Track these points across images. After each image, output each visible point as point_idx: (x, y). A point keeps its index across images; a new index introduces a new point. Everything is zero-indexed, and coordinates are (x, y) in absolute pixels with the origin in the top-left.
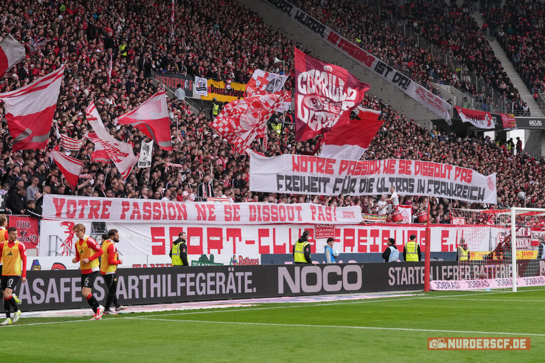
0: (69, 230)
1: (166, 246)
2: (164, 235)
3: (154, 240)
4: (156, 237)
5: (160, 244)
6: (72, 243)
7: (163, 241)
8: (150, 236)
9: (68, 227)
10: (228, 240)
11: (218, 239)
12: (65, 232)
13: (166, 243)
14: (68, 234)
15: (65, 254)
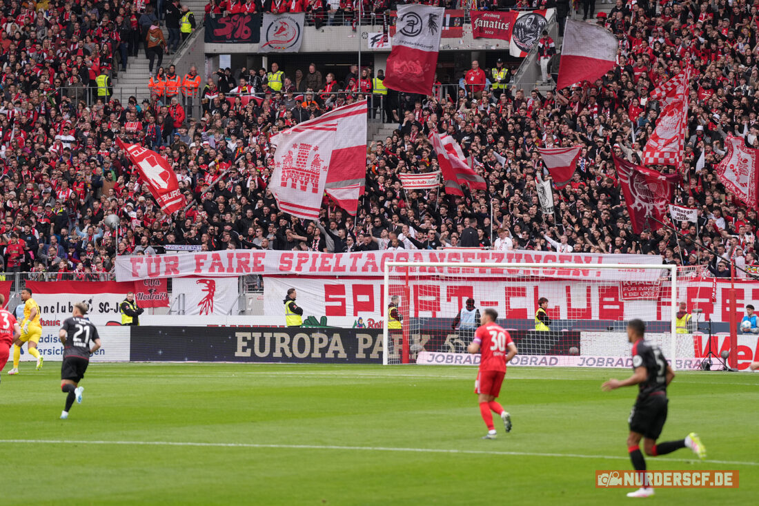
0: (208, 288)
1: (347, 307)
2: (344, 294)
3: (327, 299)
4: (331, 296)
5: (339, 304)
6: (212, 301)
7: (343, 301)
8: (323, 294)
9: (206, 285)
10: (449, 300)
11: (432, 298)
12: (203, 290)
13: (346, 303)
14: (208, 293)
15: (204, 313)
